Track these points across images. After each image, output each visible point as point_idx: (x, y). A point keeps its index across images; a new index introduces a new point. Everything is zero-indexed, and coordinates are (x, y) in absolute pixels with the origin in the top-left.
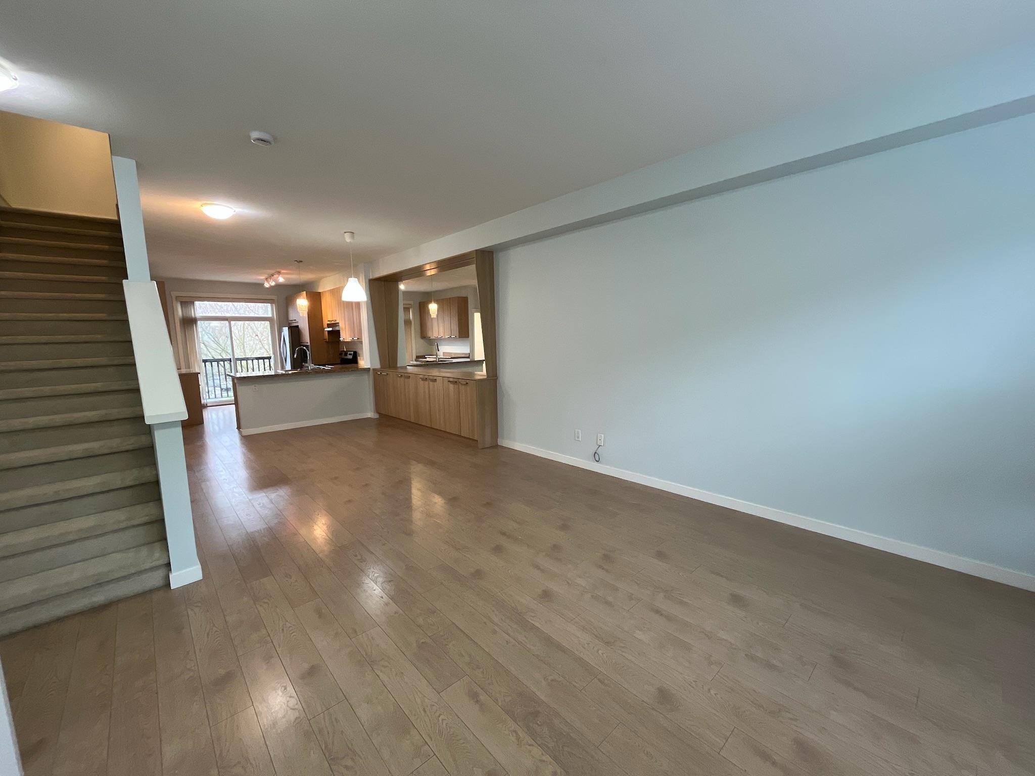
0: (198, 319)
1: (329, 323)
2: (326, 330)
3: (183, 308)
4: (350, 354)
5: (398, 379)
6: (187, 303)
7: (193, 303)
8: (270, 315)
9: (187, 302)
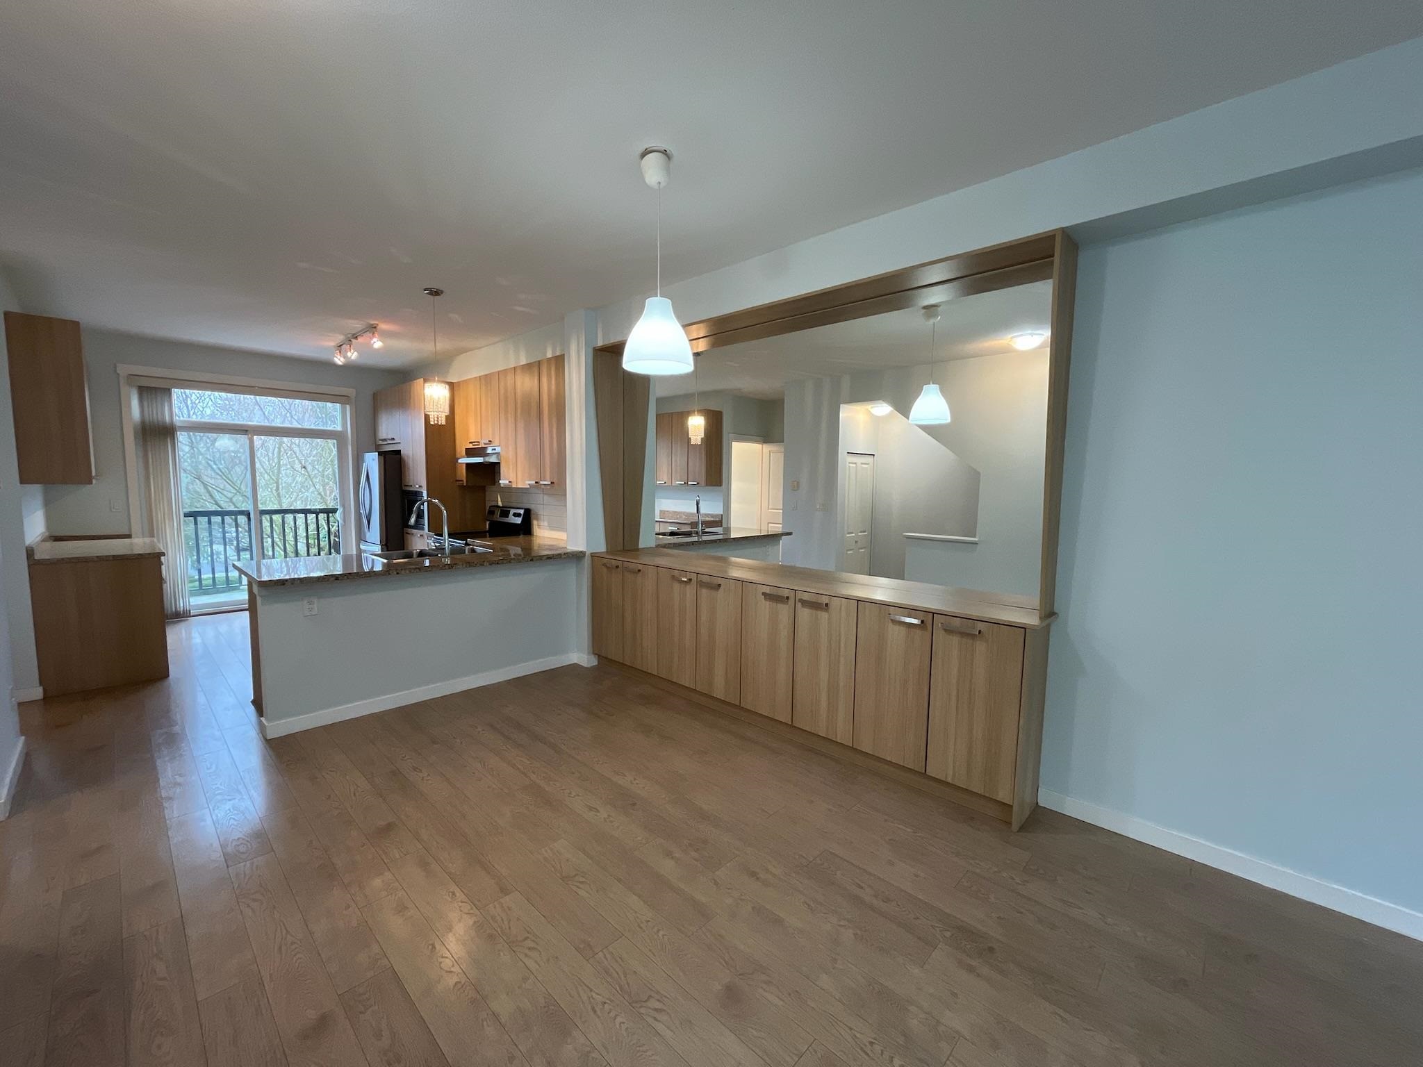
0: (179, 427)
1: (471, 446)
2: (460, 461)
3: (145, 404)
4: (515, 515)
5: (676, 586)
6: (155, 391)
7: (167, 392)
8: (339, 428)
9: (156, 388)
